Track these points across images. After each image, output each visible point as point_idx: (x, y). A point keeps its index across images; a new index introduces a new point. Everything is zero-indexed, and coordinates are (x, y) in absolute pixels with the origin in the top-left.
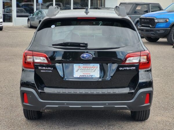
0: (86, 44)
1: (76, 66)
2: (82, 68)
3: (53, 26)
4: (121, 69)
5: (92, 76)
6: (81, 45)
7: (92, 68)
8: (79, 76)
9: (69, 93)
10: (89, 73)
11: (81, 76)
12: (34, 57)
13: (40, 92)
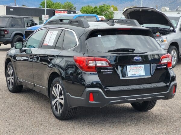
0: (134, 50)
1: (129, 67)
2: (132, 68)
3: (99, 36)
4: (158, 67)
5: (140, 74)
6: (130, 50)
7: (139, 69)
8: (131, 76)
9: (124, 90)
10: (138, 72)
11: (133, 75)
12: (96, 62)
13: (106, 91)
